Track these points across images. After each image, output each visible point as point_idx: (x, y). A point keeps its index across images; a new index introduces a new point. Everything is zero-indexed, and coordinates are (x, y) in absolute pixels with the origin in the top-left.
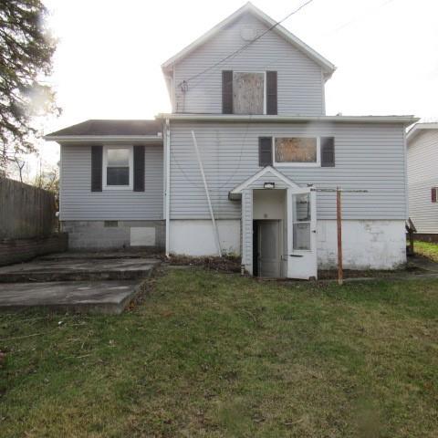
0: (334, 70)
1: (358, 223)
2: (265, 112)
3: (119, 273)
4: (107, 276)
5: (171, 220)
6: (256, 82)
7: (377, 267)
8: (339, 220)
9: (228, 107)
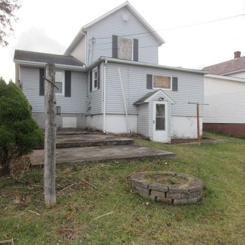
0: (163, 43)
1: (185, 118)
2: (132, 60)
3: (121, 141)
4: (115, 143)
5: (106, 114)
6: (128, 44)
7: (192, 138)
8: (198, 117)
9: (115, 55)
